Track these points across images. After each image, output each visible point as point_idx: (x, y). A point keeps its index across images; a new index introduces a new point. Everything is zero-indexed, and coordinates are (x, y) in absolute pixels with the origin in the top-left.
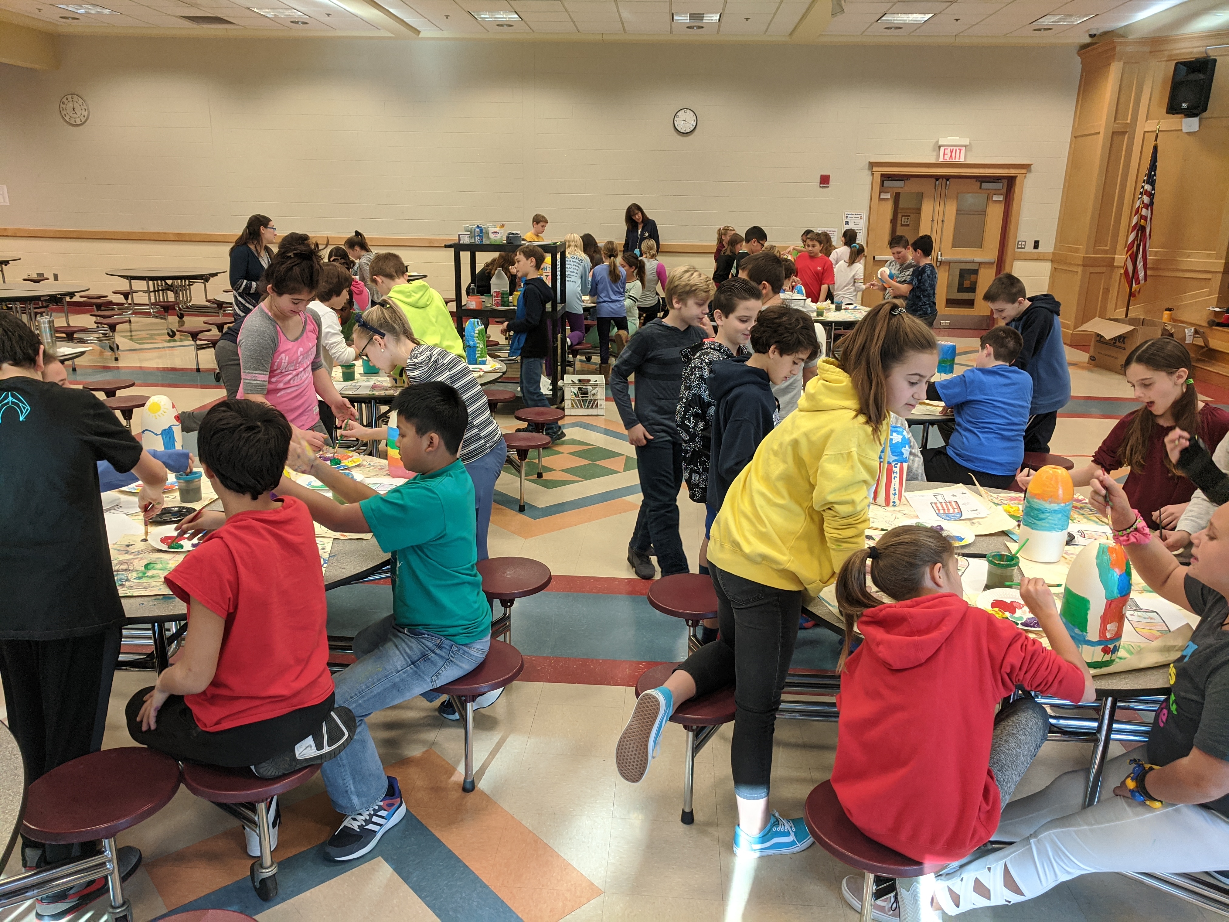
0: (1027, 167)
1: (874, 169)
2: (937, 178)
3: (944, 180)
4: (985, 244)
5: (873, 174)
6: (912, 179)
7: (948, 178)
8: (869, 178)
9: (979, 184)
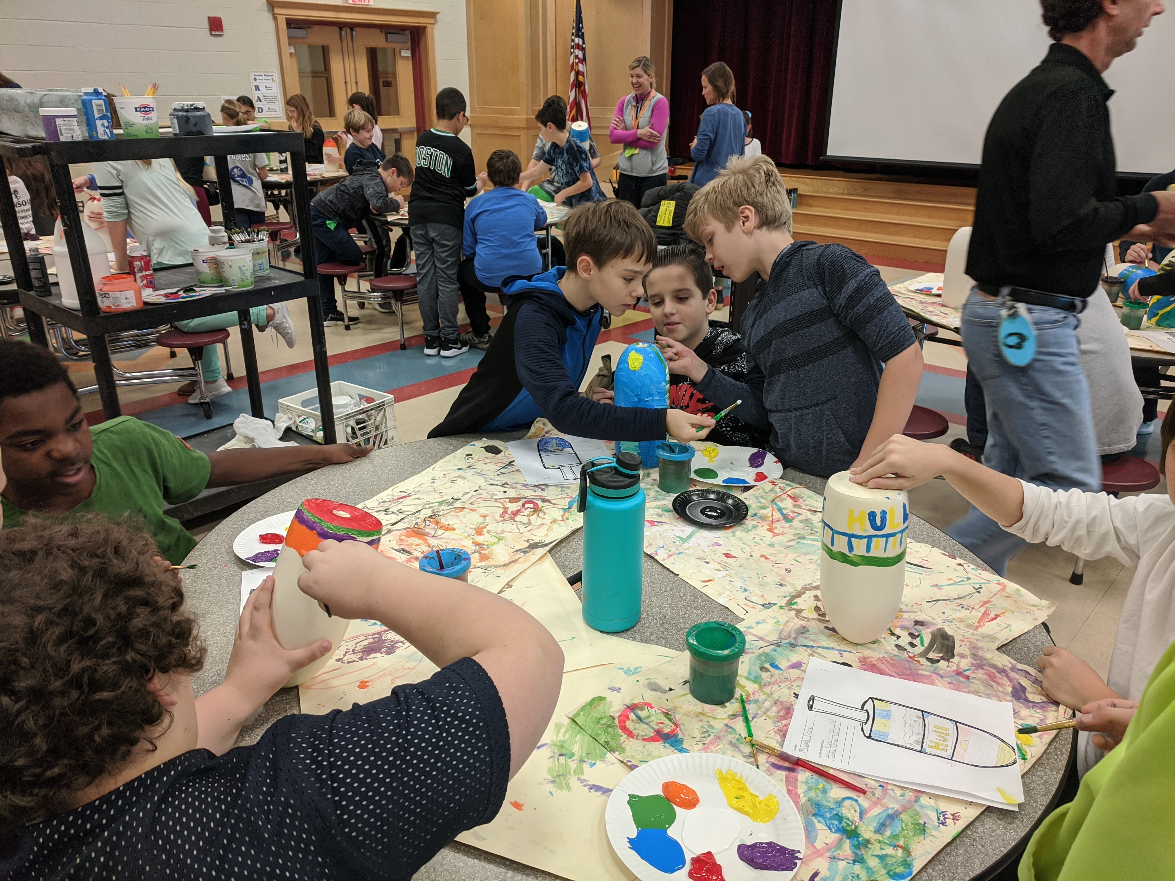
0: (433, 15)
1: (277, 11)
2: (341, 26)
3: (348, 30)
4: (402, 110)
5: (275, 18)
6: (315, 28)
7: (352, 26)
8: (272, 23)
9: (383, 36)
